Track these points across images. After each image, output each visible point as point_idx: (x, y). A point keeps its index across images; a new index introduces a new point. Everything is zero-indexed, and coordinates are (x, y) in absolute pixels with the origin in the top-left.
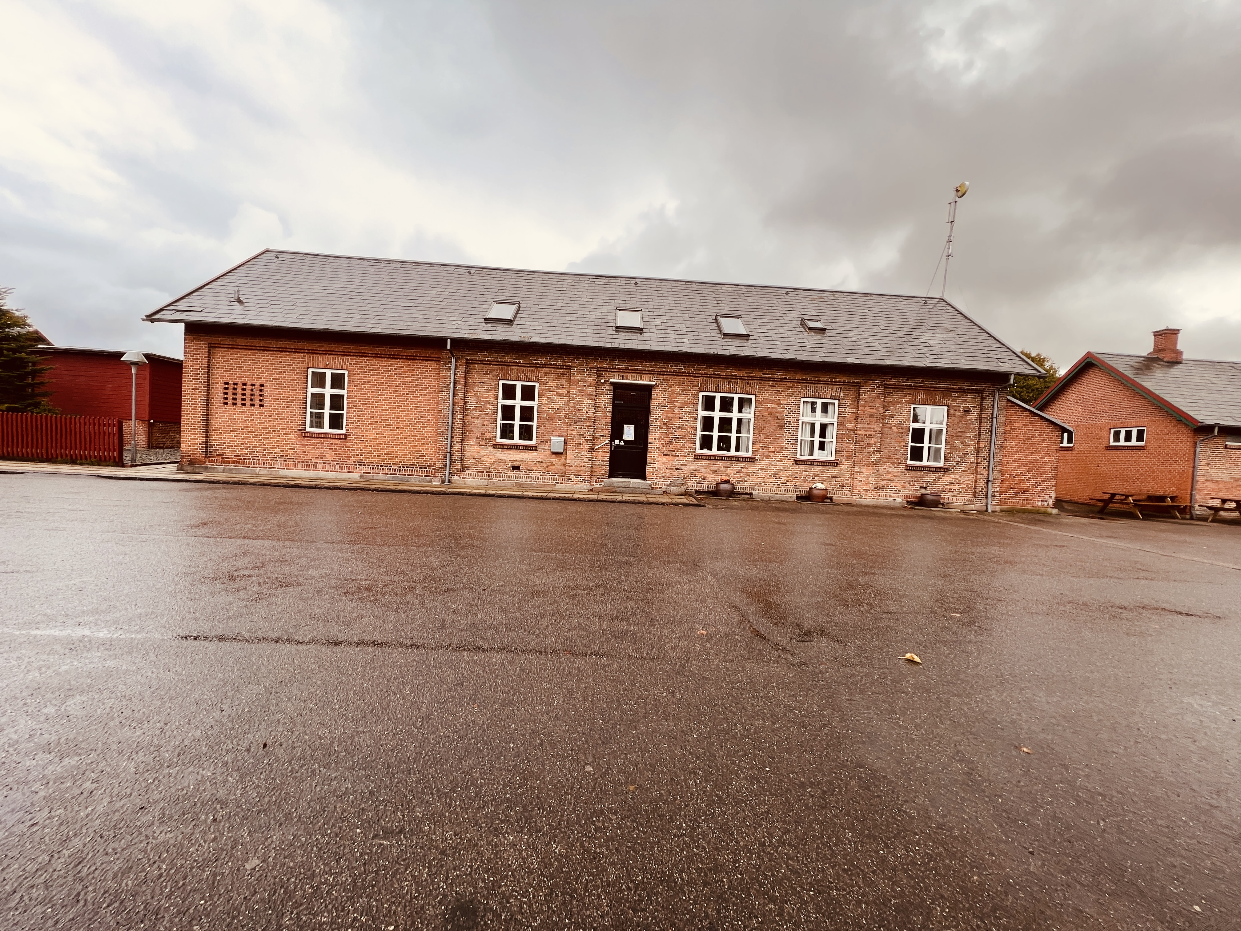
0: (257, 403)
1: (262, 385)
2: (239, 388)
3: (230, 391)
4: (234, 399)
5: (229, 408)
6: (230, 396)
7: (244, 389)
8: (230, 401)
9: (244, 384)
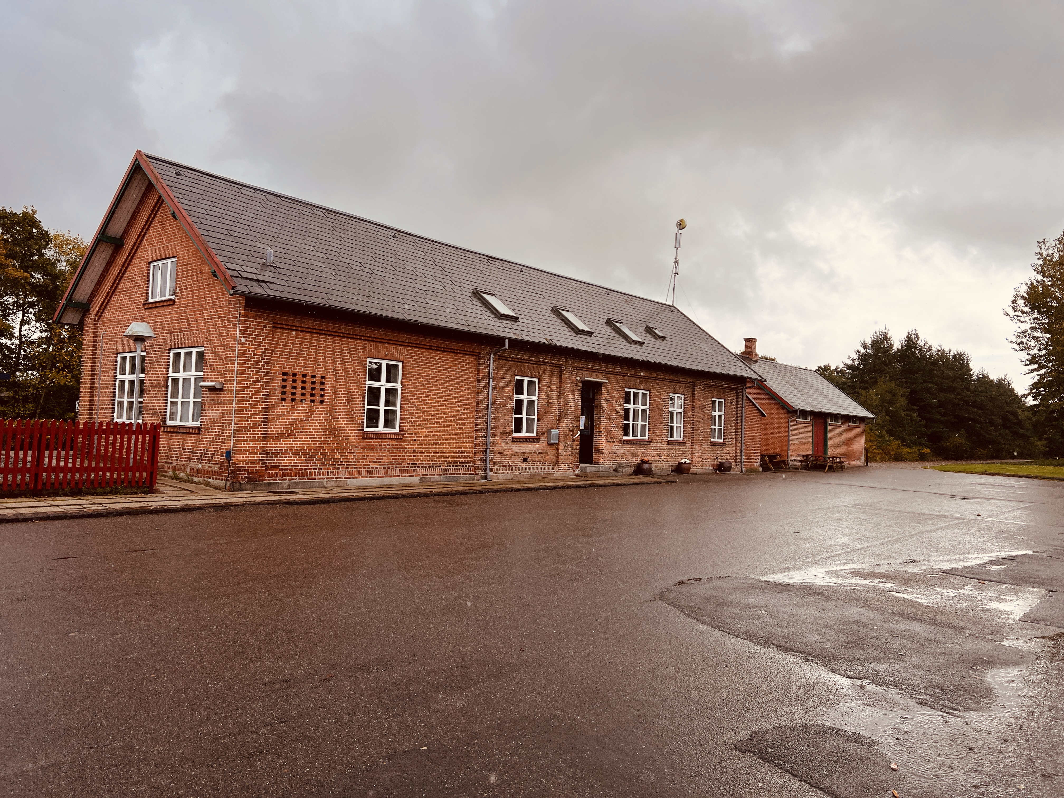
0: (318, 398)
1: (323, 377)
2: (299, 378)
3: (289, 384)
4: (294, 394)
5: (288, 405)
6: (289, 390)
7: (304, 382)
8: (288, 397)
9: (304, 376)
